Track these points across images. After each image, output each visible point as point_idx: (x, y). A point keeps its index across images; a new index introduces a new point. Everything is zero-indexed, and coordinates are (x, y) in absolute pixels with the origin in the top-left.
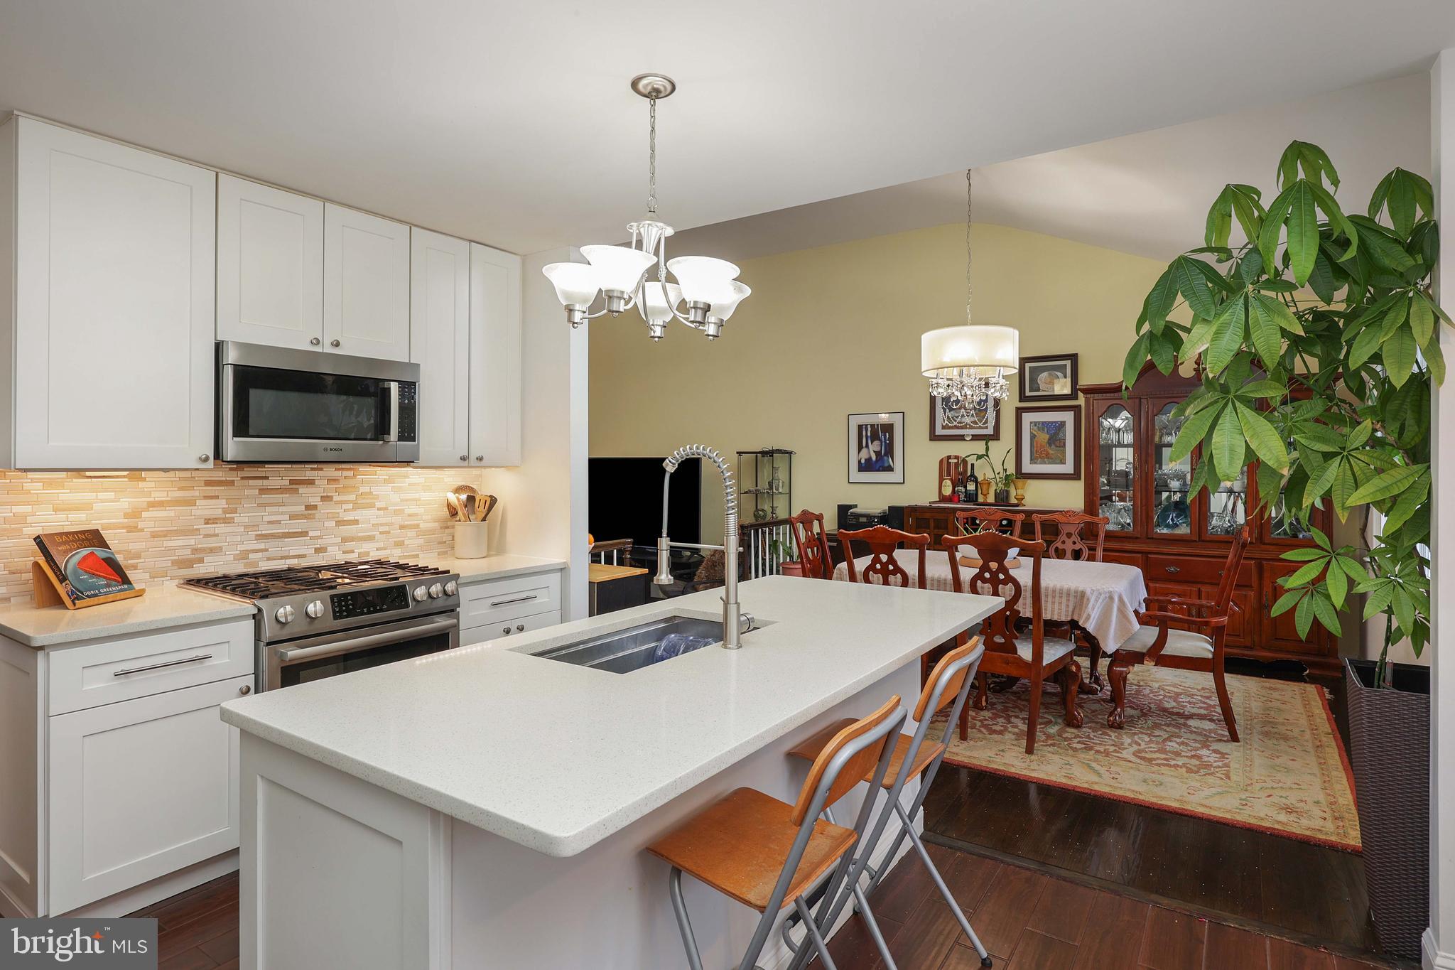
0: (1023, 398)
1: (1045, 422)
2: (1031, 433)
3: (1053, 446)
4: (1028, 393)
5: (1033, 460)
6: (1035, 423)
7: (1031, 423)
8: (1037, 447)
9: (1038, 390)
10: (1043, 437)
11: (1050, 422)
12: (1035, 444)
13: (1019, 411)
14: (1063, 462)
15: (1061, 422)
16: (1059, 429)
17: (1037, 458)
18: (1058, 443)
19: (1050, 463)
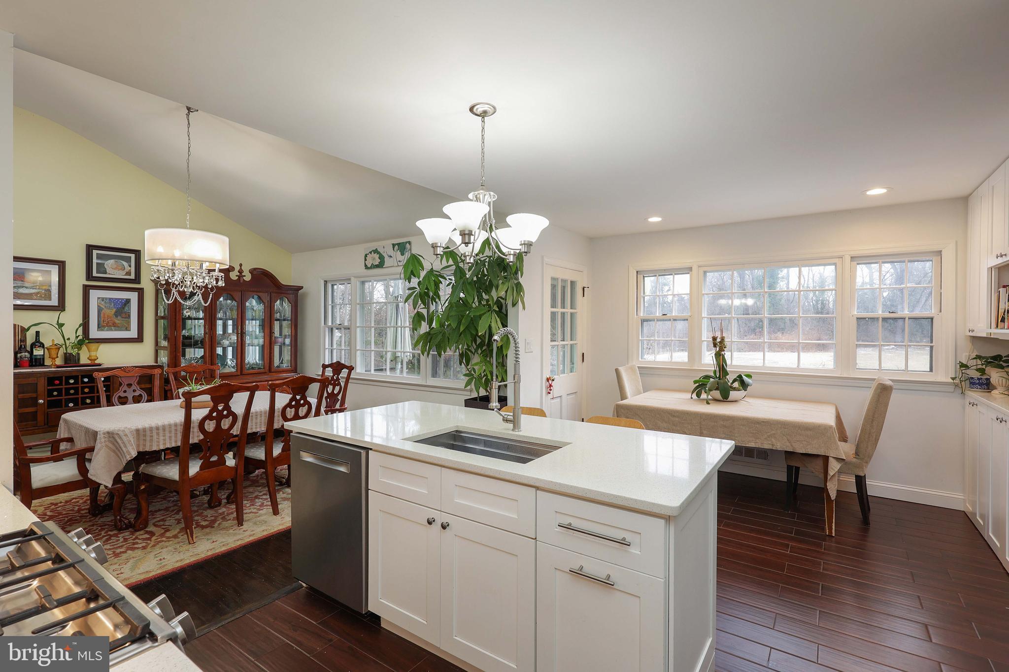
0: (89, 276)
1: (112, 299)
2: (98, 306)
3: (119, 318)
4: (95, 274)
5: (100, 327)
6: (103, 299)
7: (98, 298)
8: (104, 318)
9: (106, 273)
10: (110, 312)
11: (116, 299)
12: (102, 315)
13: (86, 289)
14: (128, 329)
15: (127, 299)
16: (125, 305)
17: (104, 326)
18: (124, 315)
19: (116, 330)
